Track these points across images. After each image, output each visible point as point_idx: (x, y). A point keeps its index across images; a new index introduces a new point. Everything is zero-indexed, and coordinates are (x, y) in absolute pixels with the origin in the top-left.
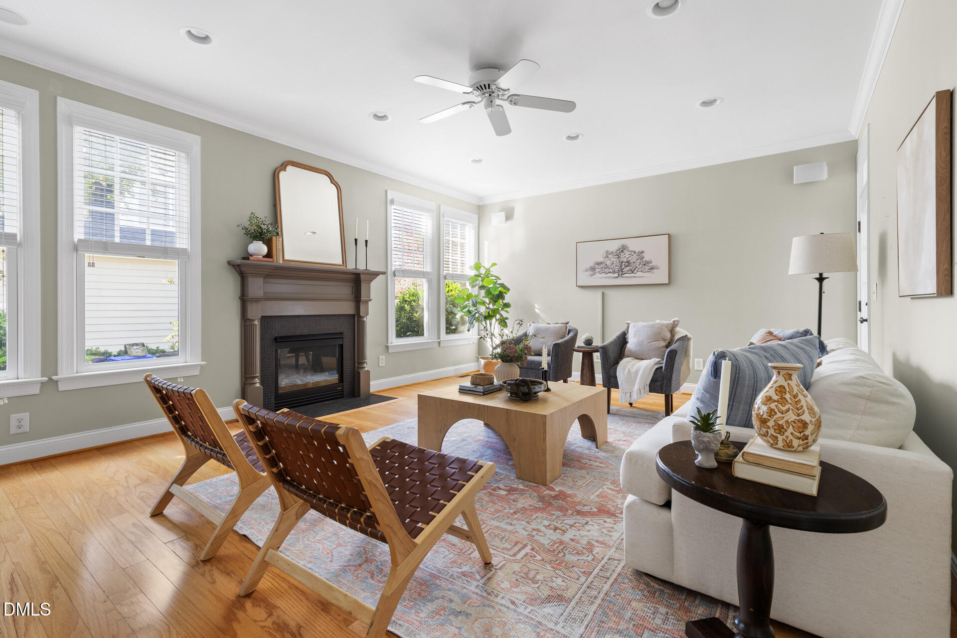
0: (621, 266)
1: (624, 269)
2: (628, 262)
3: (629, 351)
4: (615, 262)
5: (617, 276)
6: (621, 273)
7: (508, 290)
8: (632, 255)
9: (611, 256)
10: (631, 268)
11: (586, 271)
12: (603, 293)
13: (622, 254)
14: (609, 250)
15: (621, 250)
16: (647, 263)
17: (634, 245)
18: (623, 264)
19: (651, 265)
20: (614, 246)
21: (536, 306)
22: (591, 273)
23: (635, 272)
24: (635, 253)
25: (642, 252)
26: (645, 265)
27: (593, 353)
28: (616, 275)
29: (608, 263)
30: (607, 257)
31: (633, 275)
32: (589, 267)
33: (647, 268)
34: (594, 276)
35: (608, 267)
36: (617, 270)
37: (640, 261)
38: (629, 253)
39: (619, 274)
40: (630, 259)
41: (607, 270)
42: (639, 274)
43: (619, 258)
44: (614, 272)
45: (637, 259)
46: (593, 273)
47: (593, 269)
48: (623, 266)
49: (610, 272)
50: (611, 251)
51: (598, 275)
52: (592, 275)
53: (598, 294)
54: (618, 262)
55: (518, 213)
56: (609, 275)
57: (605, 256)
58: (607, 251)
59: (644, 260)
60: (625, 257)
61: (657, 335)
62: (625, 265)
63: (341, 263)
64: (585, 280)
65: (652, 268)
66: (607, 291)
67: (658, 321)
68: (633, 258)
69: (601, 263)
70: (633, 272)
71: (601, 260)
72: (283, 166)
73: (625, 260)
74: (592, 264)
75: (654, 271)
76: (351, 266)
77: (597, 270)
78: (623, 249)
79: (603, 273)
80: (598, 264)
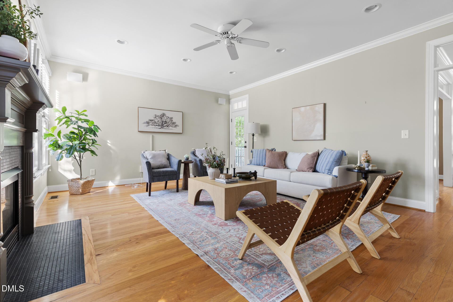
0: (162, 123)
1: (164, 125)
2: (166, 122)
4: (159, 121)
5: (161, 128)
6: (162, 126)
8: (168, 119)
9: (157, 117)
10: (167, 124)
11: (144, 123)
12: (153, 136)
13: (163, 117)
14: (156, 114)
15: (162, 115)
16: (174, 123)
17: (168, 114)
18: (163, 122)
19: (176, 124)
20: (159, 113)
21: (108, 141)
22: (147, 125)
23: (169, 127)
24: (169, 118)
25: (172, 118)
26: (173, 124)
28: (160, 127)
29: (156, 121)
30: (156, 118)
31: (168, 128)
32: (146, 122)
34: (149, 127)
35: (156, 123)
36: (160, 125)
37: (171, 122)
38: (166, 117)
39: (161, 127)
40: (167, 120)
41: (155, 124)
42: (171, 128)
43: (161, 119)
44: (159, 126)
45: (170, 121)
46: (148, 125)
47: (148, 123)
48: (163, 123)
49: (157, 126)
50: (158, 115)
51: (150, 126)
52: (147, 126)
53: (151, 135)
54: (161, 121)
56: (157, 127)
57: (155, 117)
58: (156, 115)
59: (173, 121)
60: (164, 119)
62: (164, 123)
64: (144, 128)
65: (176, 126)
66: (156, 136)
68: (168, 120)
69: (153, 120)
70: (168, 127)
71: (153, 119)
74: (147, 120)
75: (177, 127)
77: (150, 124)
78: (163, 115)
79: (153, 125)
80: (151, 120)
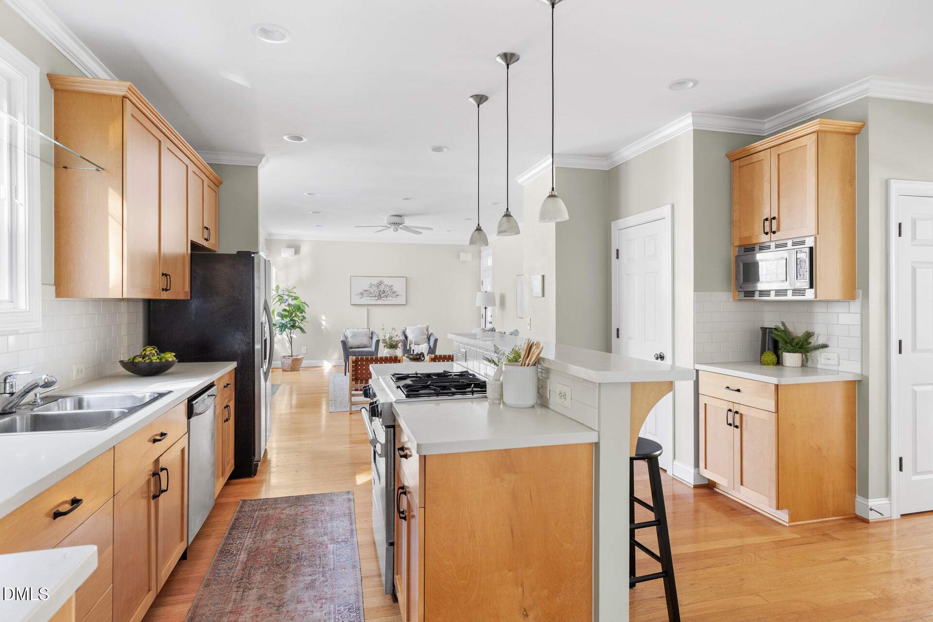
0: (380, 293)
1: (381, 295)
2: (384, 291)
4: (376, 290)
6: (379, 297)
8: (386, 287)
9: (373, 287)
10: (385, 294)
11: (357, 295)
12: (368, 309)
13: (380, 286)
15: (379, 284)
16: (394, 292)
17: (387, 281)
19: (397, 293)
20: (375, 281)
21: (323, 317)
22: (361, 296)
23: (388, 297)
24: (388, 286)
25: (392, 286)
28: (377, 298)
29: (372, 291)
30: (371, 287)
31: (386, 299)
32: (359, 293)
33: (394, 295)
34: (363, 299)
35: (371, 293)
36: (377, 295)
37: (390, 291)
38: (384, 286)
40: (385, 289)
41: (371, 295)
42: (390, 298)
43: (378, 288)
44: (375, 297)
47: (362, 294)
50: (374, 284)
51: (365, 298)
52: (361, 298)
53: (365, 309)
54: (378, 291)
56: (372, 298)
58: (371, 284)
59: (393, 290)
60: (382, 288)
62: (382, 292)
64: (357, 300)
65: (397, 296)
66: (371, 308)
68: (387, 289)
69: (367, 291)
70: (386, 297)
71: (367, 288)
73: (382, 290)
74: (361, 291)
77: (365, 295)
78: (381, 283)
79: (368, 297)
80: (365, 291)
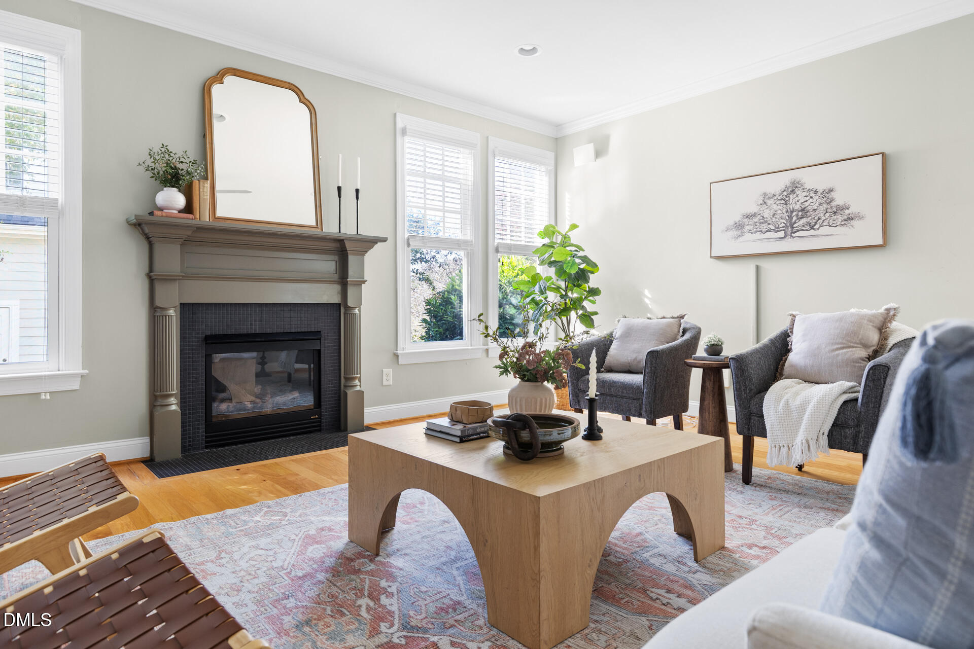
0: (790, 217)
1: (795, 223)
2: (803, 210)
3: (792, 366)
4: (779, 212)
5: (783, 236)
6: (790, 229)
7: (595, 265)
8: (811, 197)
9: (771, 201)
10: (808, 220)
11: (728, 229)
12: (757, 267)
13: (791, 196)
14: (768, 191)
15: (790, 190)
16: (839, 210)
17: (814, 179)
18: (794, 214)
19: (847, 212)
20: (777, 184)
22: (735, 233)
23: (816, 227)
24: (816, 192)
25: (831, 190)
26: (835, 213)
27: (723, 370)
28: (782, 234)
29: (767, 214)
30: (765, 203)
31: (812, 232)
32: (732, 223)
33: (839, 218)
34: (741, 239)
35: (766, 221)
36: (783, 225)
37: (825, 206)
38: (805, 194)
39: (786, 233)
40: (807, 204)
41: (764, 227)
42: (825, 230)
43: (786, 204)
44: (777, 230)
45: (821, 204)
46: (739, 233)
47: (739, 226)
48: (794, 218)
49: (770, 230)
50: (773, 193)
51: (748, 236)
52: (738, 237)
53: (749, 269)
54: (784, 211)
55: (615, 144)
56: (769, 235)
57: (761, 202)
58: (765, 194)
59: (833, 204)
60: (798, 201)
61: (850, 338)
62: (797, 215)
63: (314, 224)
64: (727, 245)
65: (850, 219)
66: (765, 264)
67: (853, 310)
68: (814, 203)
69: (754, 215)
70: (812, 228)
71: (754, 209)
72: (219, 77)
73: (798, 207)
74: (737, 218)
75: (853, 222)
76: (330, 228)
77: (747, 228)
78: (794, 188)
79: (756, 232)
80: (748, 217)
